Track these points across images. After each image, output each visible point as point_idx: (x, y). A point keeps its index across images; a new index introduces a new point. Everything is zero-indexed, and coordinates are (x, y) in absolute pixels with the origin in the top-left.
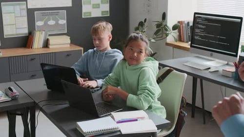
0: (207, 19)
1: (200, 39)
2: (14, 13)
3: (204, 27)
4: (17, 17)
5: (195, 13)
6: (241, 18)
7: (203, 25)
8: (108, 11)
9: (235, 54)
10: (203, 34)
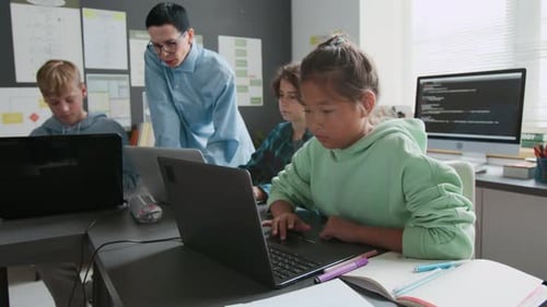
0: (444, 85)
1: (432, 120)
2: (108, 91)
3: (439, 99)
4: (114, 99)
5: (419, 79)
6: (523, 71)
7: (437, 95)
8: (259, 99)
9: (514, 138)
10: (438, 112)
